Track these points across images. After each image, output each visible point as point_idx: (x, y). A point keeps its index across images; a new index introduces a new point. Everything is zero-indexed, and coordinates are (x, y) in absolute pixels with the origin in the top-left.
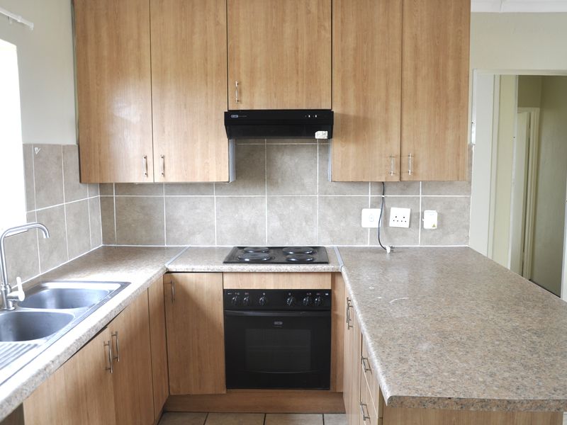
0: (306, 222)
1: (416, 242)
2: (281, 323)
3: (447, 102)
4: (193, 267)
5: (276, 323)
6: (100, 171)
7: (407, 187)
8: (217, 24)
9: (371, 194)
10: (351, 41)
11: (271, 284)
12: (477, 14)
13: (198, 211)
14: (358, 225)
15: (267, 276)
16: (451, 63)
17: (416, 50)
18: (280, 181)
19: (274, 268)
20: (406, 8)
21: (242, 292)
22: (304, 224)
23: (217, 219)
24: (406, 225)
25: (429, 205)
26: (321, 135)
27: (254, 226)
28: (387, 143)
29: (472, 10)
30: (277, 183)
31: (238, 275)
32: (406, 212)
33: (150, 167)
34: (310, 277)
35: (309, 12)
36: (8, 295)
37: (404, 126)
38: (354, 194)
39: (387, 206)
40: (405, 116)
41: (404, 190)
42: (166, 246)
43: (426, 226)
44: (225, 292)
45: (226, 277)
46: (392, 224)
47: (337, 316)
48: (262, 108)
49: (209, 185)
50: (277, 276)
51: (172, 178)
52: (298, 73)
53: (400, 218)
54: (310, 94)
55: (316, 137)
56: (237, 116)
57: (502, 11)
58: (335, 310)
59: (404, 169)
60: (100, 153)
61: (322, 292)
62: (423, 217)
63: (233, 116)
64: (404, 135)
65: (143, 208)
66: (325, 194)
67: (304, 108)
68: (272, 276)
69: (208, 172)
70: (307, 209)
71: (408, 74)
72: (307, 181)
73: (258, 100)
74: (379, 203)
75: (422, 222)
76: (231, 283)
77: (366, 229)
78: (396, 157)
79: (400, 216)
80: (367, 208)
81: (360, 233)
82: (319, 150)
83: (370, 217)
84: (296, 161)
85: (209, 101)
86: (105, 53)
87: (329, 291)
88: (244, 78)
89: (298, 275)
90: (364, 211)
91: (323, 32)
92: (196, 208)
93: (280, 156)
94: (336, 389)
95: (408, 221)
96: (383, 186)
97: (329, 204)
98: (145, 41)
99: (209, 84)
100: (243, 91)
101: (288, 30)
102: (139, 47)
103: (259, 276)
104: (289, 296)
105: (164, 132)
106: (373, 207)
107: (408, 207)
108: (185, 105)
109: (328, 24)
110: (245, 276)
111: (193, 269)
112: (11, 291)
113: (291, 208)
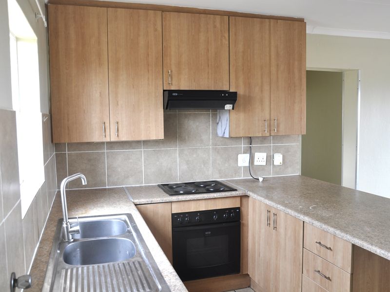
0: (204, 165)
1: (270, 174)
2: (210, 233)
3: (295, 87)
4: (152, 199)
5: (207, 233)
6: (68, 134)
7: (265, 139)
8: (156, 30)
9: (243, 145)
10: (241, 47)
11: (203, 207)
12: (310, 34)
13: (131, 161)
14: (236, 165)
15: (201, 202)
16: (296, 63)
17: (278, 55)
18: (187, 138)
19: (206, 196)
20: (272, 28)
21: (184, 214)
22: (203, 166)
23: (144, 166)
24: (264, 164)
25: (277, 150)
26: (228, 107)
27: (170, 169)
28: (262, 112)
29: (307, 32)
30: (185, 139)
31: (182, 203)
32: (264, 155)
33: (108, 131)
34: (228, 200)
35: (215, 27)
36: (70, 230)
37: (272, 102)
38: (234, 145)
39: (253, 152)
40: (272, 96)
41: (262, 141)
42: (107, 187)
43: (275, 163)
44: (173, 215)
45: (174, 205)
46: (256, 163)
47: (243, 224)
48: (186, 89)
49: (138, 142)
50: (207, 201)
51: (124, 138)
52: (208, 66)
53: (261, 159)
54: (217, 80)
55: (225, 108)
56: (177, 94)
57: (313, 33)
58: (242, 220)
59: (272, 128)
60: (68, 120)
61: (235, 209)
62: (273, 158)
63: (174, 94)
64: (271, 107)
65: (89, 160)
66: (216, 146)
67: (213, 89)
68: (204, 201)
69: (150, 133)
70: (205, 156)
71: (273, 69)
72: (204, 137)
73: (184, 84)
74: (248, 150)
75: (273, 161)
76: (177, 209)
77: (240, 167)
78: (267, 121)
79: (260, 158)
80: (241, 154)
81: (237, 170)
82: (212, 116)
83: (243, 160)
84: (197, 124)
85: (150, 83)
86: (73, 46)
87: (239, 208)
88: (174, 68)
89: (220, 200)
90: (240, 156)
91: (224, 41)
92: (129, 159)
93: (186, 122)
94: (243, 272)
95: (265, 161)
96: (250, 140)
97: (218, 152)
98: (104, 39)
99: (150, 71)
100: (173, 77)
101: (202, 38)
102: (99, 43)
103: (195, 202)
104: (215, 214)
105: (118, 105)
106: (245, 153)
107: (265, 152)
108: (133, 86)
109: (226, 35)
110: (186, 203)
111: (152, 201)
112: (71, 228)
113: (195, 156)
